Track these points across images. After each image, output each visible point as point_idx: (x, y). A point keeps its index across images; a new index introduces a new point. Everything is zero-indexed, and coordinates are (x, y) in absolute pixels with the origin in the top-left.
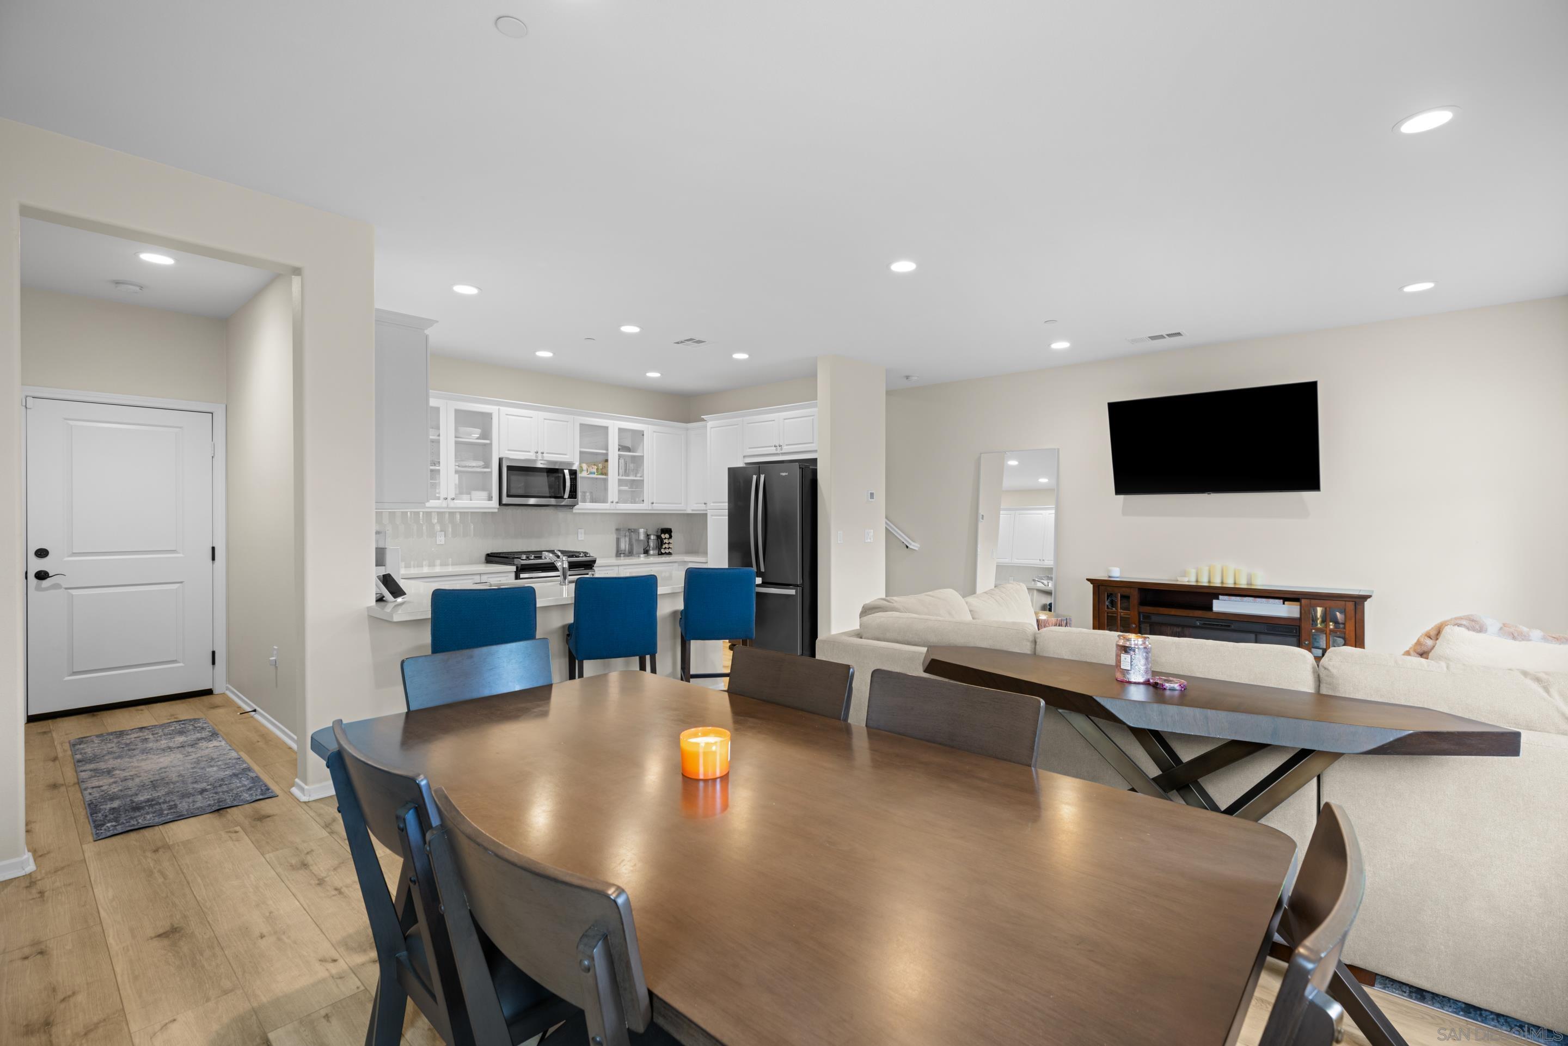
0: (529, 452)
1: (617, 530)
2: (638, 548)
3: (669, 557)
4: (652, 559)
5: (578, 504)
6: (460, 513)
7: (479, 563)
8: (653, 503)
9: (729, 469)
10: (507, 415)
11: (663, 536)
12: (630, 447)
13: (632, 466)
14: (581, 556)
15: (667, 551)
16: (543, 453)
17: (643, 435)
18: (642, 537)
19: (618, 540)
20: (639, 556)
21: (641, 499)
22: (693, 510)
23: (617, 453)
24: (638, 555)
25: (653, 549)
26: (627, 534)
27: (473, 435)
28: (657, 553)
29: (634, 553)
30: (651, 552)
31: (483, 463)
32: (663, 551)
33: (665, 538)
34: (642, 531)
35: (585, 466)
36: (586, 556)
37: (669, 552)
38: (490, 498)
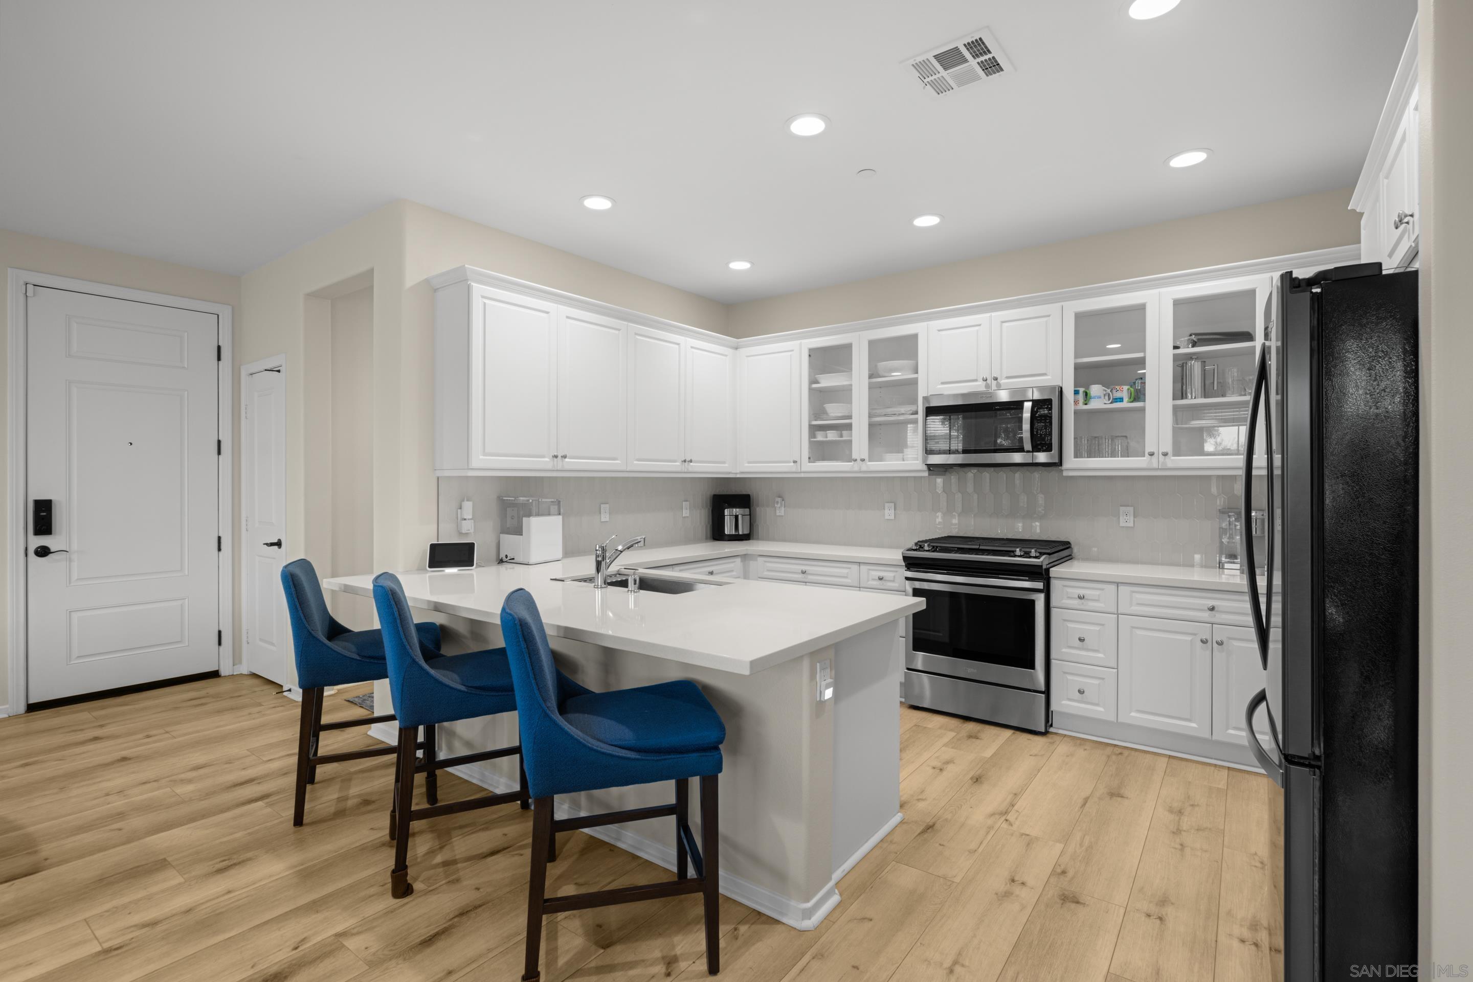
1: (1223, 511)
10: (939, 331)
13: (1232, 372)
16: (996, 379)
17: (1256, 299)
23: (1170, 353)
31: (911, 408)
38: (915, 458)
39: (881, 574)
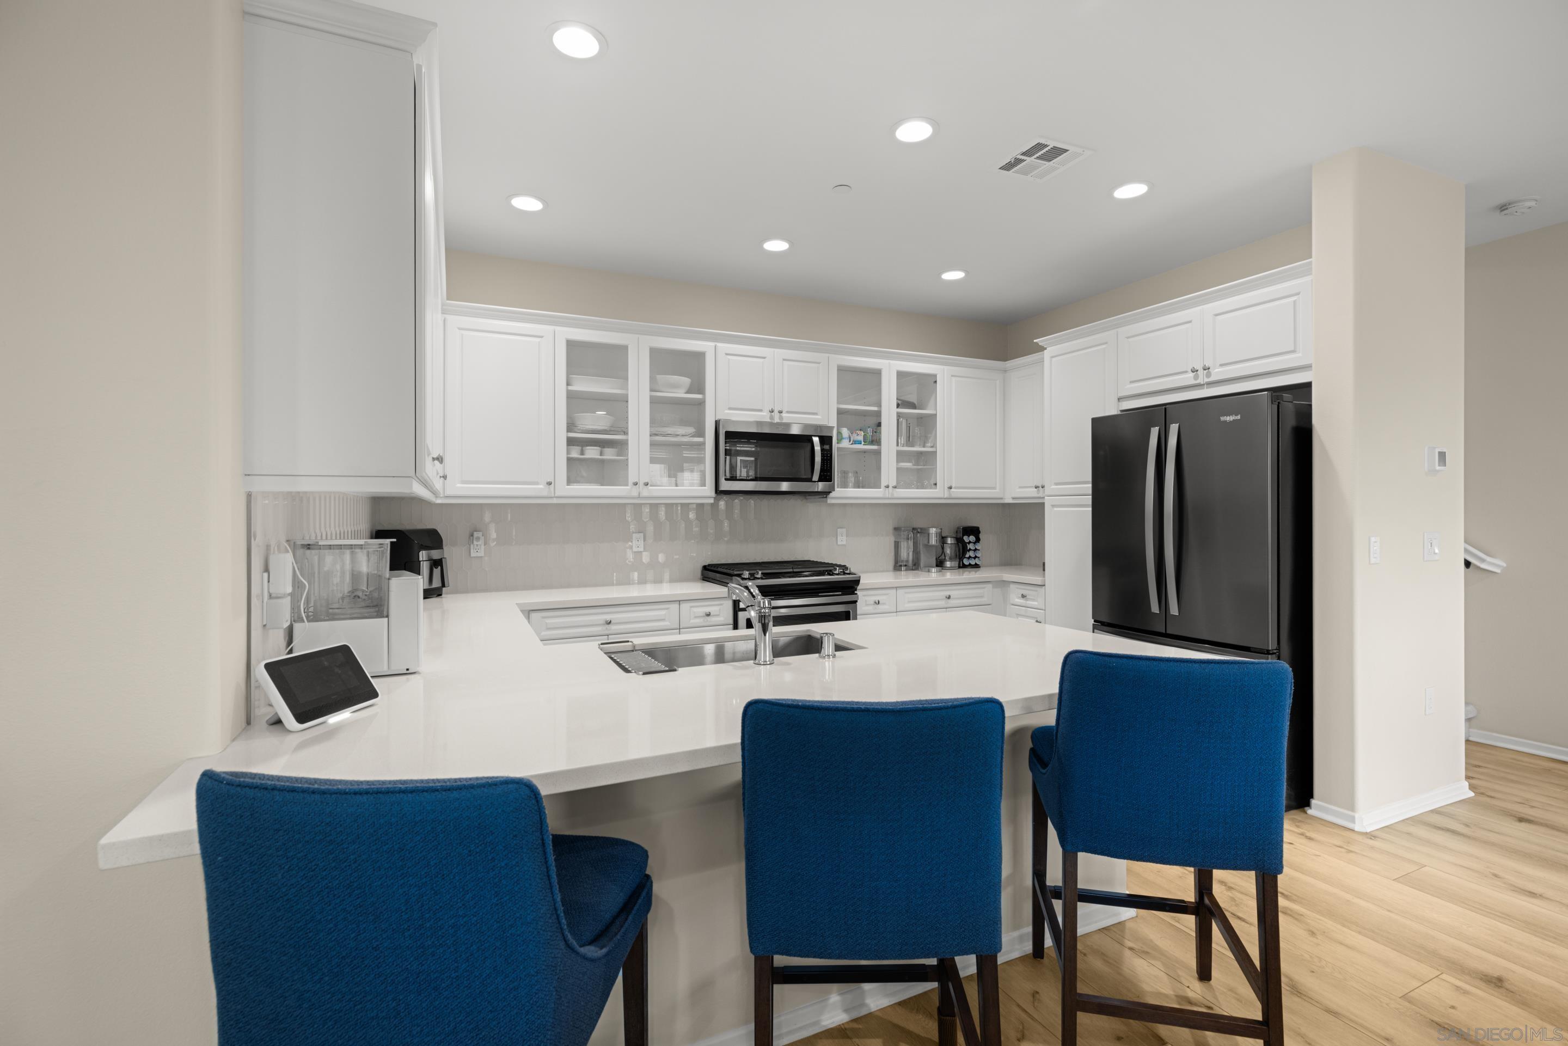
0: (761, 410)
1: (897, 529)
2: (927, 558)
3: (976, 572)
4: (949, 576)
5: (834, 490)
6: (666, 505)
7: (692, 580)
8: (950, 488)
9: (1096, 422)
10: (727, 354)
11: (966, 539)
12: (916, 404)
13: (917, 430)
14: (837, 572)
15: (973, 562)
16: (780, 412)
17: (936, 382)
18: (933, 541)
19: (897, 546)
20: (929, 571)
21: (932, 482)
22: (1014, 498)
23: (894, 410)
24: (928, 568)
25: (951, 559)
26: (911, 535)
27: (677, 387)
28: (957, 565)
29: (922, 564)
30: (948, 564)
31: (694, 430)
32: (966, 562)
33: (970, 542)
34: (933, 531)
35: (845, 432)
36: (845, 574)
37: (976, 564)
38: (703, 484)
39: (707, 610)
